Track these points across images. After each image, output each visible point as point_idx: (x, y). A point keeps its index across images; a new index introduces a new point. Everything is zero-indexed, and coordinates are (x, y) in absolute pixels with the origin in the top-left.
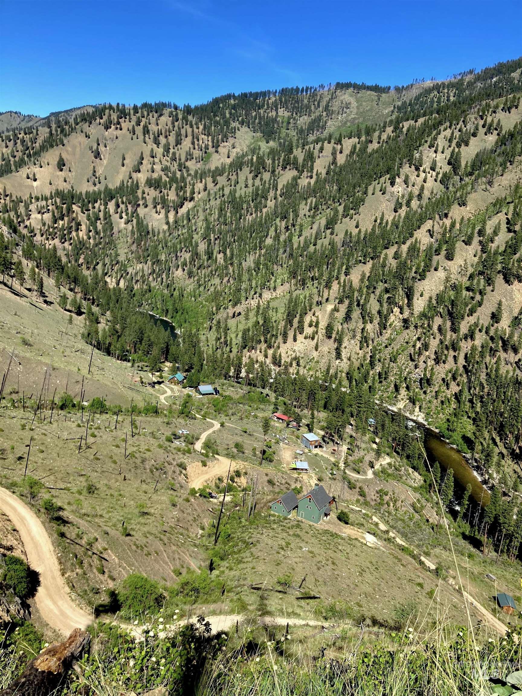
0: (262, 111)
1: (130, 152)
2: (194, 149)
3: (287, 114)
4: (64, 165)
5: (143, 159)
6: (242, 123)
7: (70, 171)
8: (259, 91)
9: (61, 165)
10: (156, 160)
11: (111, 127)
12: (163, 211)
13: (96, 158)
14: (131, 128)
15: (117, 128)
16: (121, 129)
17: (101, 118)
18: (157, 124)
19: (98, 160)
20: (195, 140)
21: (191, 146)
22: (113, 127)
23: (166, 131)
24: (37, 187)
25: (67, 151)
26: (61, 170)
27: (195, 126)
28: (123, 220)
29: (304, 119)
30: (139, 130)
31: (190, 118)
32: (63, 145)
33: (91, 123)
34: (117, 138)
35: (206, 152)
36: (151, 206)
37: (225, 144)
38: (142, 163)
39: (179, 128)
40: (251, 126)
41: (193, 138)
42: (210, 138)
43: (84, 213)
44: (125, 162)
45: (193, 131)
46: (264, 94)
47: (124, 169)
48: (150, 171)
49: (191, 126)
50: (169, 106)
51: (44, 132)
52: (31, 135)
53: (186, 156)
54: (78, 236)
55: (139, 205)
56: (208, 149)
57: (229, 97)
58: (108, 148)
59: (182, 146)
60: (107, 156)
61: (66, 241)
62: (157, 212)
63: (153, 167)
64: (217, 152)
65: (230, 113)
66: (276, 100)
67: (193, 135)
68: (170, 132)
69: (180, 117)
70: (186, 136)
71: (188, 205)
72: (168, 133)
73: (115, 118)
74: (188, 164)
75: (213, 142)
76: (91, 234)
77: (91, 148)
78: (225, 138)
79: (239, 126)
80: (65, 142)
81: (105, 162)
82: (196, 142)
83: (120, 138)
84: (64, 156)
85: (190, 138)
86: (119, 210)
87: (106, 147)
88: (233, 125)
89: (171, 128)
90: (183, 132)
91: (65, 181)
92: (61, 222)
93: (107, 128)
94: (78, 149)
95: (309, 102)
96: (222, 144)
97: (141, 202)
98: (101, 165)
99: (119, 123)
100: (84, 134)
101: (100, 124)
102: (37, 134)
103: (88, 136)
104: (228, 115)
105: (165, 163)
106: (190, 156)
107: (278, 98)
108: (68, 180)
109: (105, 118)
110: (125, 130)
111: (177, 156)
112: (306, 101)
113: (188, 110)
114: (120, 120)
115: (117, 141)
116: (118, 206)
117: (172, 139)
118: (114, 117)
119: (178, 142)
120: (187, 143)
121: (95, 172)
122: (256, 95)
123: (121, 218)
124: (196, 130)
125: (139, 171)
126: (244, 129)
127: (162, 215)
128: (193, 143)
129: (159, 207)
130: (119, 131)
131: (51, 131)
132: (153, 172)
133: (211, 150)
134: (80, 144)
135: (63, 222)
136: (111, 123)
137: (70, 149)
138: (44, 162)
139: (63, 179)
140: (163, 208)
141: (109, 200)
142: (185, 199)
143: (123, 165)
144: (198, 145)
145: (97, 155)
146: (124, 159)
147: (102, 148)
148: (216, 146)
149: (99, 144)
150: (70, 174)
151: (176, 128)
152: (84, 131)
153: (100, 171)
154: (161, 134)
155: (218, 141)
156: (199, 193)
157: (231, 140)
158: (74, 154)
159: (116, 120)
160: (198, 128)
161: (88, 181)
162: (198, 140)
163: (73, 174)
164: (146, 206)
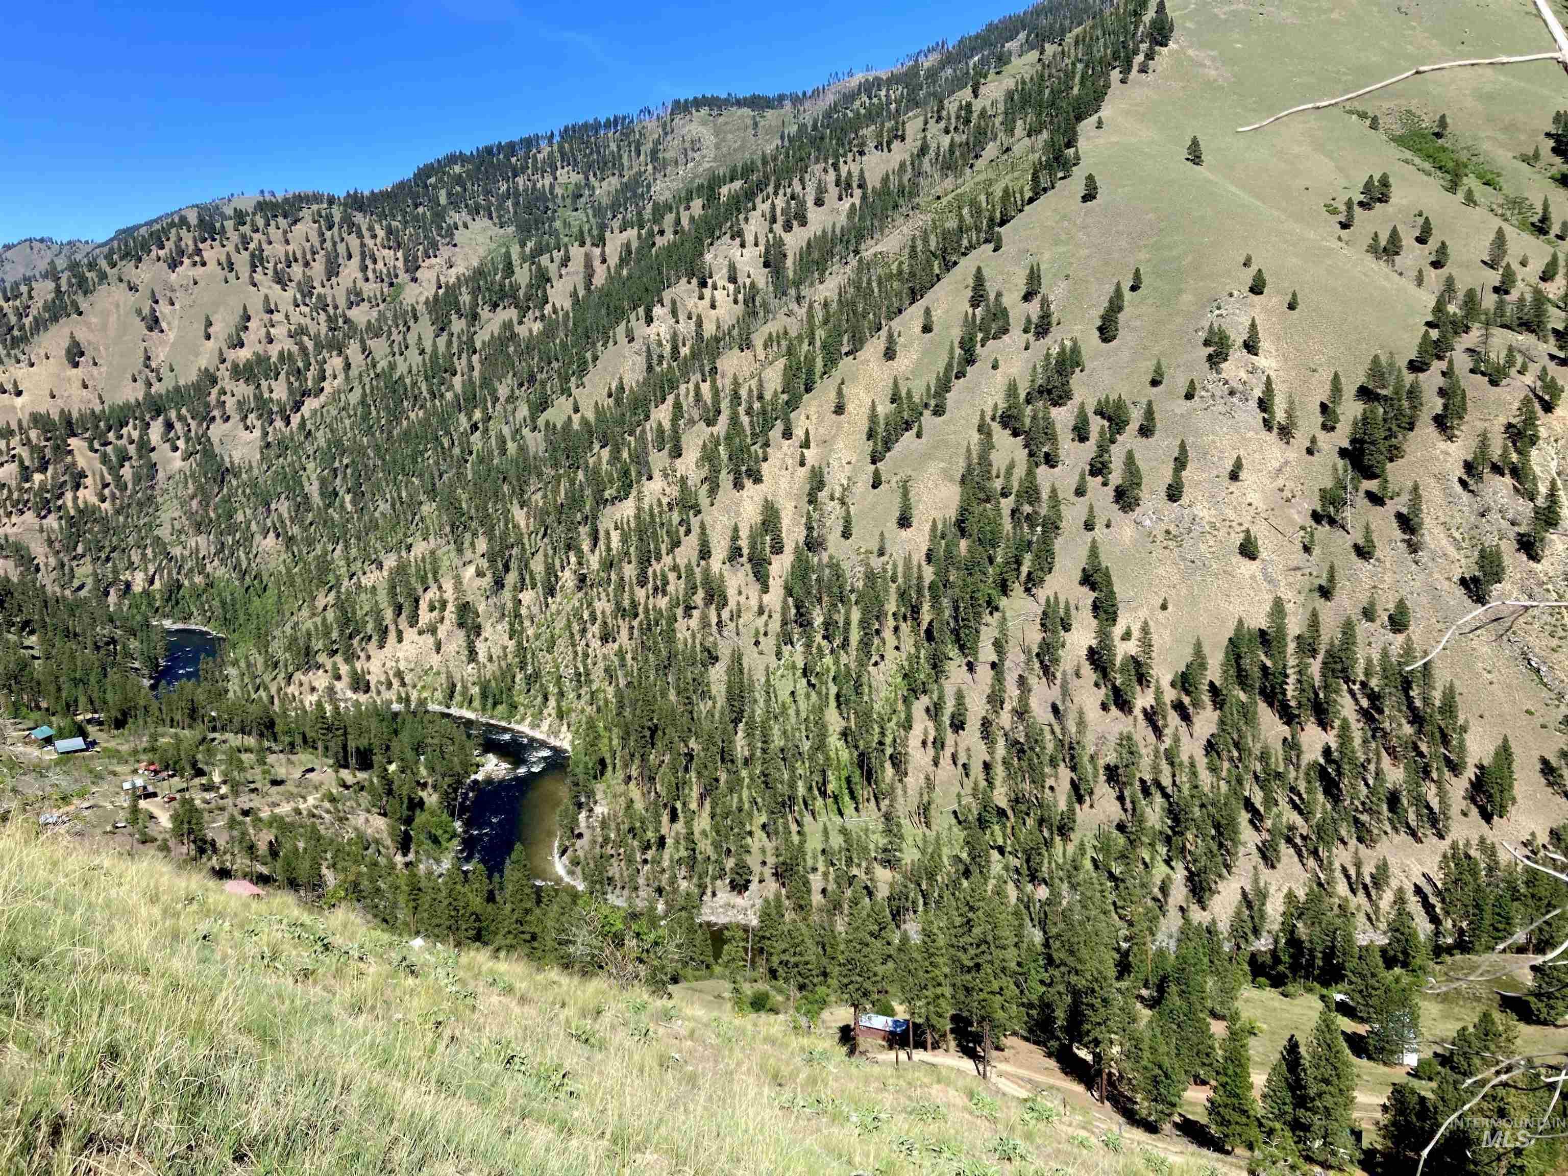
0: (520, 180)
1: (222, 309)
2: (367, 280)
3: (576, 178)
4: (82, 354)
5: (248, 319)
6: (475, 211)
7: (95, 364)
8: (516, 139)
9: (75, 354)
10: (276, 317)
11: (182, 263)
12: (258, 424)
13: (151, 329)
14: (223, 259)
15: (195, 264)
16: (204, 264)
17: (162, 247)
18: (287, 242)
19: (155, 334)
20: (368, 262)
21: (360, 275)
22: (186, 261)
23: (304, 253)
24: (23, 407)
25: (88, 325)
26: (76, 365)
27: (366, 234)
28: (179, 453)
29: (609, 184)
30: (242, 260)
31: (359, 218)
32: (80, 314)
33: (140, 260)
34: (196, 283)
35: (391, 285)
36: (236, 417)
37: (433, 261)
38: (246, 328)
39: (334, 244)
40: (494, 215)
41: (363, 259)
42: (400, 254)
43: (96, 451)
44: (211, 330)
45: (363, 245)
46: (529, 143)
47: (210, 344)
48: (264, 341)
49: (360, 236)
50: (316, 198)
51: (44, 290)
52: (18, 303)
53: (348, 299)
54: (75, 498)
55: (213, 418)
56: (397, 276)
57: (452, 159)
58: (177, 306)
59: (339, 279)
60: (176, 323)
61: (49, 512)
62: (247, 428)
63: (268, 333)
64: (415, 280)
65: (449, 195)
66: (551, 154)
67: (363, 254)
68: (314, 253)
69: (337, 219)
70: (350, 257)
71: (310, 405)
72: (309, 257)
73: (190, 243)
74: (353, 314)
75: (406, 261)
76: (107, 492)
77: (139, 312)
78: (432, 249)
79: (468, 219)
80: (83, 305)
81: (171, 336)
82: (371, 266)
83: (202, 284)
84: (80, 336)
85: (356, 260)
86: (172, 434)
87: (173, 304)
88: (454, 217)
89: (317, 245)
90: (341, 248)
91: (85, 386)
92: (38, 477)
93: (174, 265)
94: (113, 319)
95: (619, 147)
96: (428, 262)
97: (216, 413)
98: (163, 343)
99: (198, 252)
100: (124, 285)
101: (159, 259)
102: (31, 297)
103: (132, 288)
104: (443, 200)
105: (296, 318)
106: (356, 298)
107: (555, 147)
108: (90, 383)
109: (169, 245)
110: (212, 266)
111: (329, 301)
112: (613, 147)
113: (356, 202)
114: (201, 246)
115: (196, 289)
116: (169, 426)
117: (318, 268)
118: (188, 240)
119: (332, 271)
120: (350, 271)
121: (149, 358)
122: (510, 149)
123: (176, 449)
124: (369, 242)
125: (242, 345)
126: (482, 223)
127: (257, 433)
128: (364, 269)
129: (252, 417)
130: (200, 270)
131: (58, 288)
132: (271, 341)
133: (403, 277)
134: (118, 306)
135: (41, 477)
136: (182, 253)
137: (94, 320)
138: (38, 354)
139: (80, 383)
140: (260, 417)
141: (152, 418)
142: (305, 393)
143: (208, 337)
144: (374, 271)
145: (153, 323)
146: (209, 324)
147: (163, 309)
148: (412, 267)
149: (157, 302)
150: (95, 371)
151: (328, 245)
152: (125, 279)
153: (160, 356)
154: (296, 260)
155: (416, 258)
156: (335, 377)
157: (445, 252)
158: (104, 327)
159: (191, 248)
160: (374, 237)
161: (135, 380)
162: (375, 262)
163: (103, 369)
164: (228, 419)
